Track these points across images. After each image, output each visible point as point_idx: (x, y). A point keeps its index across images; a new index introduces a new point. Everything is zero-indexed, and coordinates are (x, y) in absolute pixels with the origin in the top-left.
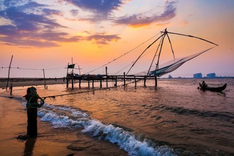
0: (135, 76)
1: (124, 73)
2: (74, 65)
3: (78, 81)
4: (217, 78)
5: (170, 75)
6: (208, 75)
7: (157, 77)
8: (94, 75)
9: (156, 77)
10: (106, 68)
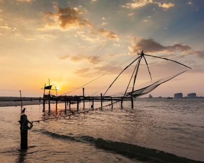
0: (112, 98)
1: (101, 94)
2: (51, 86)
3: (55, 102)
4: (198, 98)
5: (150, 95)
6: (189, 95)
7: (134, 99)
8: (71, 97)
9: (132, 99)
10: (83, 89)
